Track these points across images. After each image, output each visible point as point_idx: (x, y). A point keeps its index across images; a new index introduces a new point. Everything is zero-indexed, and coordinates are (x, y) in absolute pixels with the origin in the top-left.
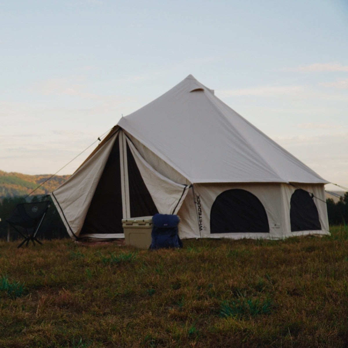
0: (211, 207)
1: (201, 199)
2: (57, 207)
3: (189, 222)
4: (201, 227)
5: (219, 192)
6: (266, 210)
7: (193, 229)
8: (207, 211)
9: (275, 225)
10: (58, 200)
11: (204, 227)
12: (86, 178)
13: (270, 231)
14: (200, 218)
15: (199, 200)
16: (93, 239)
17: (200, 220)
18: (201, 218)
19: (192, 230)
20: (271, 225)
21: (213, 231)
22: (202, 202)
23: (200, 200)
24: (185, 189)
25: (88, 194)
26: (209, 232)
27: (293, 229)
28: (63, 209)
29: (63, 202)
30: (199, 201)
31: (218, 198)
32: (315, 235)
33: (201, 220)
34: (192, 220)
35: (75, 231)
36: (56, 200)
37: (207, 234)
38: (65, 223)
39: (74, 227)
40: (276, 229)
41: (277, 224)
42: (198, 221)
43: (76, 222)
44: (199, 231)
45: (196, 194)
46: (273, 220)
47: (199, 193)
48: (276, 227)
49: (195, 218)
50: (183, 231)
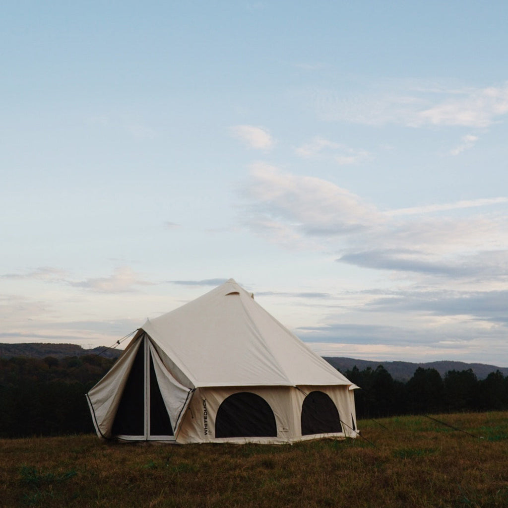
0: (216, 411)
1: (207, 403)
2: (91, 407)
3: (196, 427)
5: (227, 396)
6: (275, 413)
7: (199, 433)
8: (213, 415)
9: (284, 429)
10: (91, 401)
11: (210, 432)
12: (116, 379)
13: (278, 436)
16: (121, 440)
19: (197, 435)
20: (279, 428)
21: (218, 436)
22: (208, 406)
24: (189, 393)
25: (115, 396)
26: (214, 436)
27: (304, 433)
28: (95, 410)
29: (95, 403)
31: (225, 401)
32: (332, 438)
34: (199, 424)
35: (103, 432)
36: (90, 401)
37: (212, 439)
38: (95, 424)
39: (102, 429)
40: (284, 433)
41: (285, 428)
42: (204, 425)
43: (105, 423)
44: (204, 436)
45: (202, 398)
46: (282, 424)
47: (205, 397)
48: (285, 430)
49: (201, 422)
50: (190, 435)
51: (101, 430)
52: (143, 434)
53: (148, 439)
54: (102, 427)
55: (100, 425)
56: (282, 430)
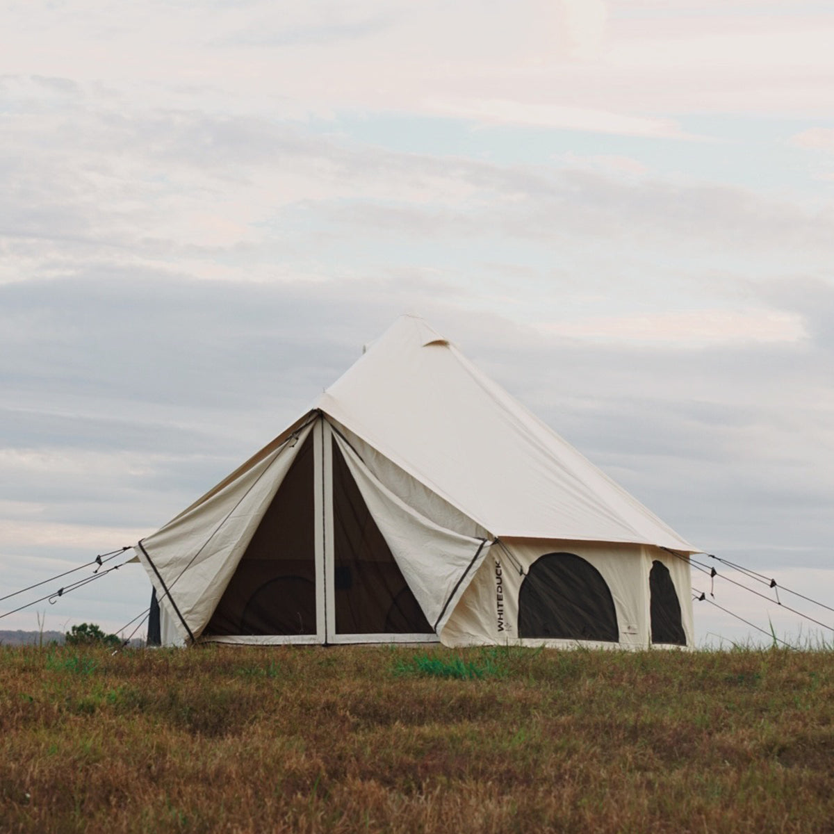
0: (519, 586)
1: (502, 568)
3: (477, 613)
4: (502, 623)
5: (535, 556)
6: (614, 596)
7: (487, 628)
8: (512, 593)
9: (629, 628)
11: (508, 625)
13: (620, 640)
14: (499, 605)
15: (499, 569)
17: (499, 611)
18: (502, 606)
19: (483, 630)
20: (622, 627)
21: (523, 633)
22: (504, 575)
23: (501, 571)
24: (481, 547)
26: (517, 633)
28: (165, 581)
29: (167, 565)
30: (499, 573)
33: (502, 611)
34: (485, 610)
35: (194, 629)
37: (511, 637)
39: (192, 620)
40: (629, 635)
41: (631, 626)
42: (497, 612)
43: (201, 608)
44: (497, 633)
45: (494, 559)
46: (627, 618)
47: (499, 557)
48: (631, 631)
49: (491, 606)
50: (465, 631)
51: (187, 622)
52: (313, 631)
53: (329, 642)
54: (193, 616)
55: (188, 612)
56: (626, 630)
